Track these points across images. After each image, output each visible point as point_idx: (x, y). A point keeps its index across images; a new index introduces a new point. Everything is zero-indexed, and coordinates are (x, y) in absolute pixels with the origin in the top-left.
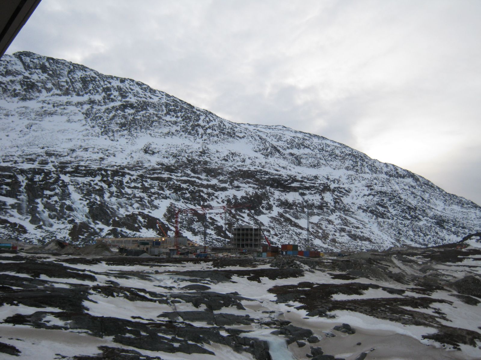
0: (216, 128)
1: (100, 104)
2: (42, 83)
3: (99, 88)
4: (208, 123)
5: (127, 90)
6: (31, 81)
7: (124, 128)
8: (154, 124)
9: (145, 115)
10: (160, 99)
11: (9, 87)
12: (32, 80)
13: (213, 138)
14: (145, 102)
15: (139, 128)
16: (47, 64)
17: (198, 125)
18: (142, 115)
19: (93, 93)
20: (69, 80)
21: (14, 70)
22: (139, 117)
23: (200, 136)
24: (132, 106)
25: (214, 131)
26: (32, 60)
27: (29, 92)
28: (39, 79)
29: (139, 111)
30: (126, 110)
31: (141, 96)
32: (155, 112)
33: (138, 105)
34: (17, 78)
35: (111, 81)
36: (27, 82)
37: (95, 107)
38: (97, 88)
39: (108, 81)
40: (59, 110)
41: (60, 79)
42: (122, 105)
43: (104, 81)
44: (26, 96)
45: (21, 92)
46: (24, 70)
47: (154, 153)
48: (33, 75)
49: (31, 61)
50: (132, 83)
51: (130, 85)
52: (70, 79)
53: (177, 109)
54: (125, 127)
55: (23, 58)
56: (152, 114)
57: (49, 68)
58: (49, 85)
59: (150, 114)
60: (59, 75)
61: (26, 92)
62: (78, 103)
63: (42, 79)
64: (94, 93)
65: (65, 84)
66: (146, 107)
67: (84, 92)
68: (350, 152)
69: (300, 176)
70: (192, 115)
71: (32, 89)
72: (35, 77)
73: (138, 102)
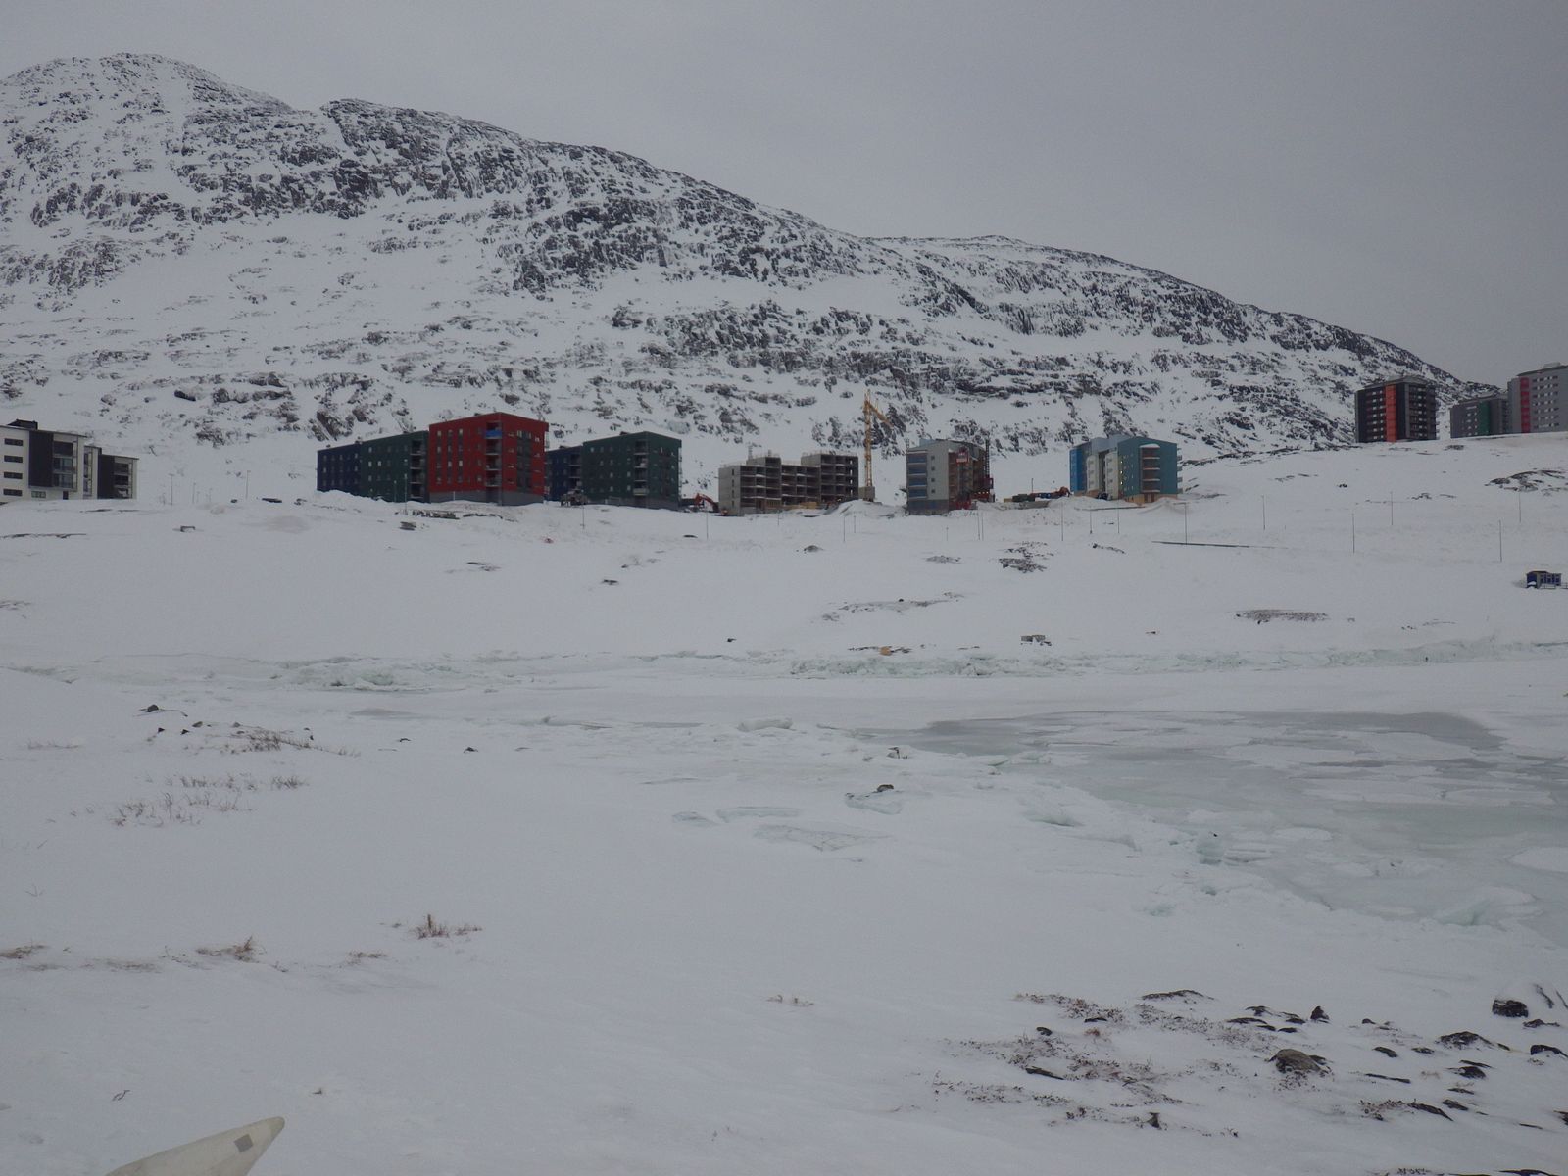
0: (803, 254)
1: (517, 215)
2: (387, 174)
3: (518, 176)
4: (784, 241)
5: (585, 176)
6: (358, 172)
7: (569, 269)
8: (647, 254)
9: (624, 235)
10: (668, 191)
11: (309, 190)
12: (361, 168)
13: (793, 278)
14: (625, 202)
15: (608, 267)
16: (398, 128)
17: (758, 250)
18: (617, 235)
19: (503, 189)
20: (449, 163)
21: (321, 148)
22: (609, 241)
23: (760, 276)
24: (594, 214)
25: (797, 263)
26: (362, 119)
27: (355, 198)
28: (378, 164)
29: (611, 227)
30: (579, 226)
31: (618, 187)
32: (651, 226)
33: (610, 210)
34: (326, 166)
35: (547, 155)
36: (349, 173)
37: (506, 221)
38: (514, 177)
39: (541, 155)
40: (423, 235)
41: (428, 160)
42: (571, 213)
43: (531, 157)
44: (348, 208)
45: (335, 198)
46: (343, 146)
47: (636, 323)
48: (363, 156)
49: (359, 122)
50: (599, 158)
51: (595, 163)
52: (451, 159)
53: (706, 213)
54: (573, 265)
55: (342, 116)
56: (643, 228)
57: (402, 137)
58: (403, 178)
59: (639, 230)
60: (426, 150)
61: (348, 198)
62: (468, 216)
63: (386, 165)
64: (506, 190)
65: (439, 172)
66: (630, 214)
67: (484, 187)
68: (1171, 292)
69: (1018, 358)
70: (743, 227)
71: (361, 189)
72: (369, 160)
73: (611, 204)
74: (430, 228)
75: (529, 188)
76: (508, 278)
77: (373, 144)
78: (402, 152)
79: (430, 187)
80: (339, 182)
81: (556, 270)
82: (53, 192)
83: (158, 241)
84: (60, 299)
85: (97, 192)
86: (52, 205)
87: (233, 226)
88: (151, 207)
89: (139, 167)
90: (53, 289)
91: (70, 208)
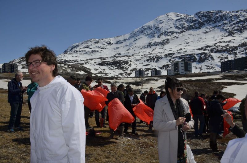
1: (228, 24)
2: (205, 21)
5: (239, 15)
7: (238, 31)
11: (194, 26)
12: (201, 21)
15: (245, 29)
19: (225, 20)
21: (195, 20)
29: (245, 22)
34: (196, 22)
36: (200, 23)
38: (226, 18)
39: (231, 13)
40: (212, 30)
41: (212, 18)
42: (237, 21)
43: (229, 14)
45: (198, 26)
46: (198, 19)
49: (200, 15)
51: (241, 12)
52: (215, 17)
55: (198, 14)
57: (207, 15)
61: (200, 26)
62: (219, 25)
65: (214, 20)
67: (221, 20)
71: (202, 25)
72: (203, 20)
73: (245, 19)
74: (213, 28)
75: (229, 19)
76: (227, 34)
77: (203, 18)
78: (207, 18)
79: (212, 22)
80: (198, 24)
81: (235, 31)
82: (160, 33)
83: (174, 37)
84: (162, 47)
85: (166, 32)
86: (160, 35)
87: (184, 33)
88: (172, 33)
89: (171, 28)
90: (161, 46)
91: (162, 35)
